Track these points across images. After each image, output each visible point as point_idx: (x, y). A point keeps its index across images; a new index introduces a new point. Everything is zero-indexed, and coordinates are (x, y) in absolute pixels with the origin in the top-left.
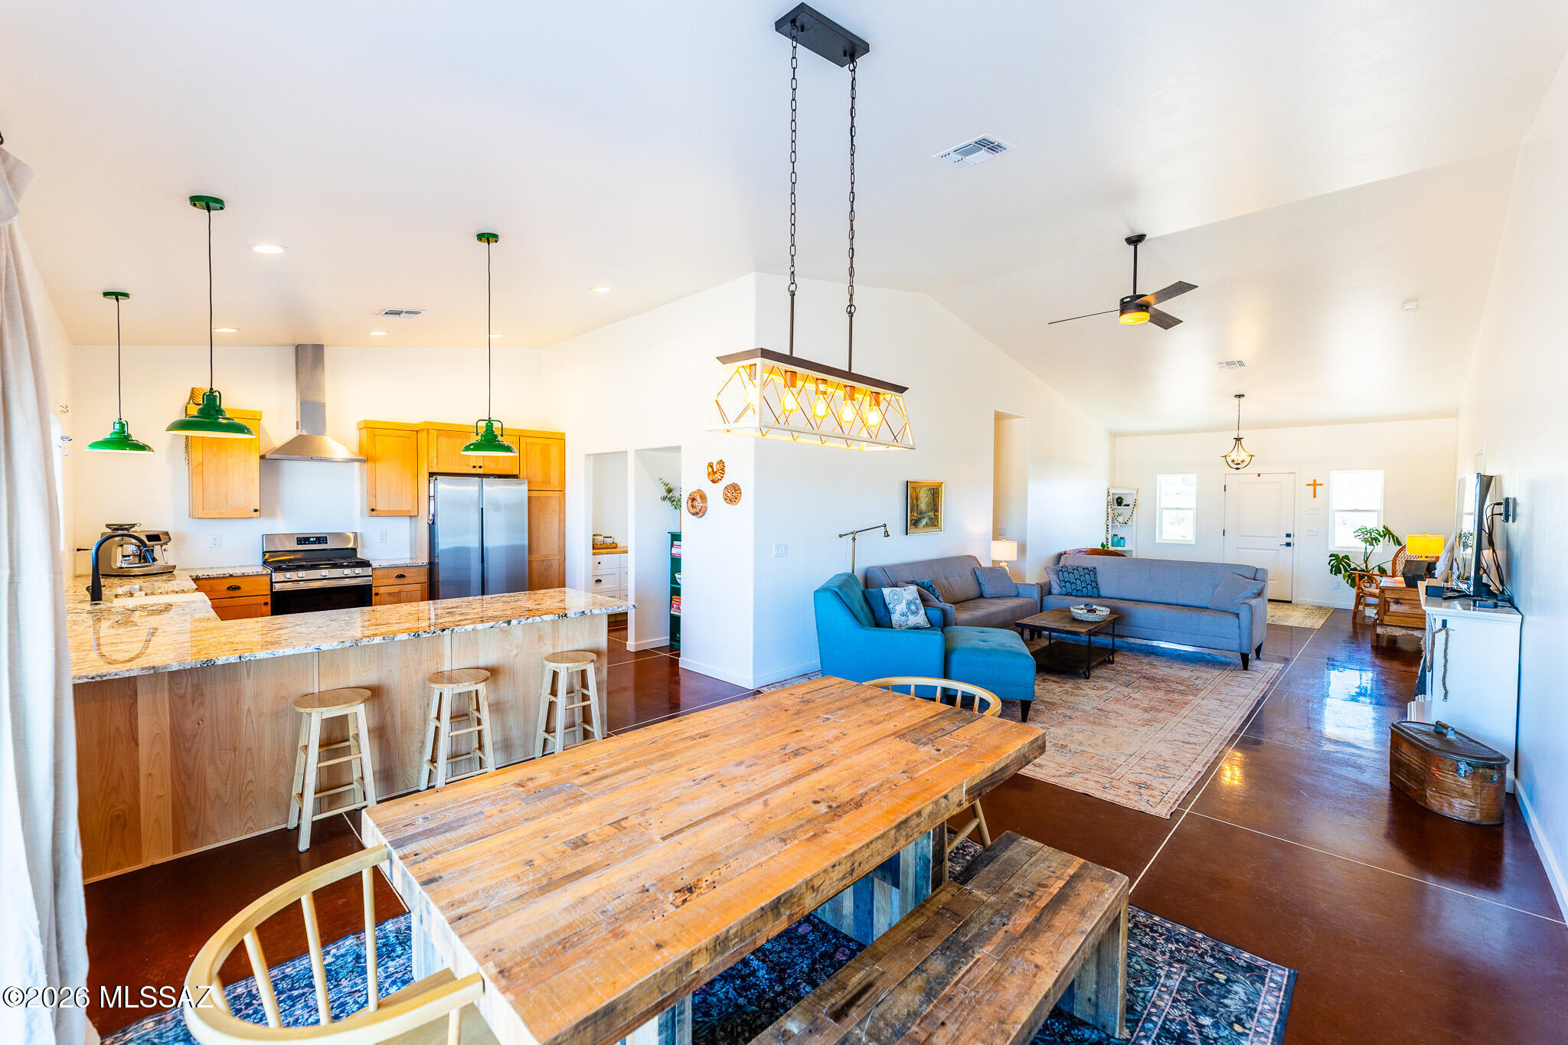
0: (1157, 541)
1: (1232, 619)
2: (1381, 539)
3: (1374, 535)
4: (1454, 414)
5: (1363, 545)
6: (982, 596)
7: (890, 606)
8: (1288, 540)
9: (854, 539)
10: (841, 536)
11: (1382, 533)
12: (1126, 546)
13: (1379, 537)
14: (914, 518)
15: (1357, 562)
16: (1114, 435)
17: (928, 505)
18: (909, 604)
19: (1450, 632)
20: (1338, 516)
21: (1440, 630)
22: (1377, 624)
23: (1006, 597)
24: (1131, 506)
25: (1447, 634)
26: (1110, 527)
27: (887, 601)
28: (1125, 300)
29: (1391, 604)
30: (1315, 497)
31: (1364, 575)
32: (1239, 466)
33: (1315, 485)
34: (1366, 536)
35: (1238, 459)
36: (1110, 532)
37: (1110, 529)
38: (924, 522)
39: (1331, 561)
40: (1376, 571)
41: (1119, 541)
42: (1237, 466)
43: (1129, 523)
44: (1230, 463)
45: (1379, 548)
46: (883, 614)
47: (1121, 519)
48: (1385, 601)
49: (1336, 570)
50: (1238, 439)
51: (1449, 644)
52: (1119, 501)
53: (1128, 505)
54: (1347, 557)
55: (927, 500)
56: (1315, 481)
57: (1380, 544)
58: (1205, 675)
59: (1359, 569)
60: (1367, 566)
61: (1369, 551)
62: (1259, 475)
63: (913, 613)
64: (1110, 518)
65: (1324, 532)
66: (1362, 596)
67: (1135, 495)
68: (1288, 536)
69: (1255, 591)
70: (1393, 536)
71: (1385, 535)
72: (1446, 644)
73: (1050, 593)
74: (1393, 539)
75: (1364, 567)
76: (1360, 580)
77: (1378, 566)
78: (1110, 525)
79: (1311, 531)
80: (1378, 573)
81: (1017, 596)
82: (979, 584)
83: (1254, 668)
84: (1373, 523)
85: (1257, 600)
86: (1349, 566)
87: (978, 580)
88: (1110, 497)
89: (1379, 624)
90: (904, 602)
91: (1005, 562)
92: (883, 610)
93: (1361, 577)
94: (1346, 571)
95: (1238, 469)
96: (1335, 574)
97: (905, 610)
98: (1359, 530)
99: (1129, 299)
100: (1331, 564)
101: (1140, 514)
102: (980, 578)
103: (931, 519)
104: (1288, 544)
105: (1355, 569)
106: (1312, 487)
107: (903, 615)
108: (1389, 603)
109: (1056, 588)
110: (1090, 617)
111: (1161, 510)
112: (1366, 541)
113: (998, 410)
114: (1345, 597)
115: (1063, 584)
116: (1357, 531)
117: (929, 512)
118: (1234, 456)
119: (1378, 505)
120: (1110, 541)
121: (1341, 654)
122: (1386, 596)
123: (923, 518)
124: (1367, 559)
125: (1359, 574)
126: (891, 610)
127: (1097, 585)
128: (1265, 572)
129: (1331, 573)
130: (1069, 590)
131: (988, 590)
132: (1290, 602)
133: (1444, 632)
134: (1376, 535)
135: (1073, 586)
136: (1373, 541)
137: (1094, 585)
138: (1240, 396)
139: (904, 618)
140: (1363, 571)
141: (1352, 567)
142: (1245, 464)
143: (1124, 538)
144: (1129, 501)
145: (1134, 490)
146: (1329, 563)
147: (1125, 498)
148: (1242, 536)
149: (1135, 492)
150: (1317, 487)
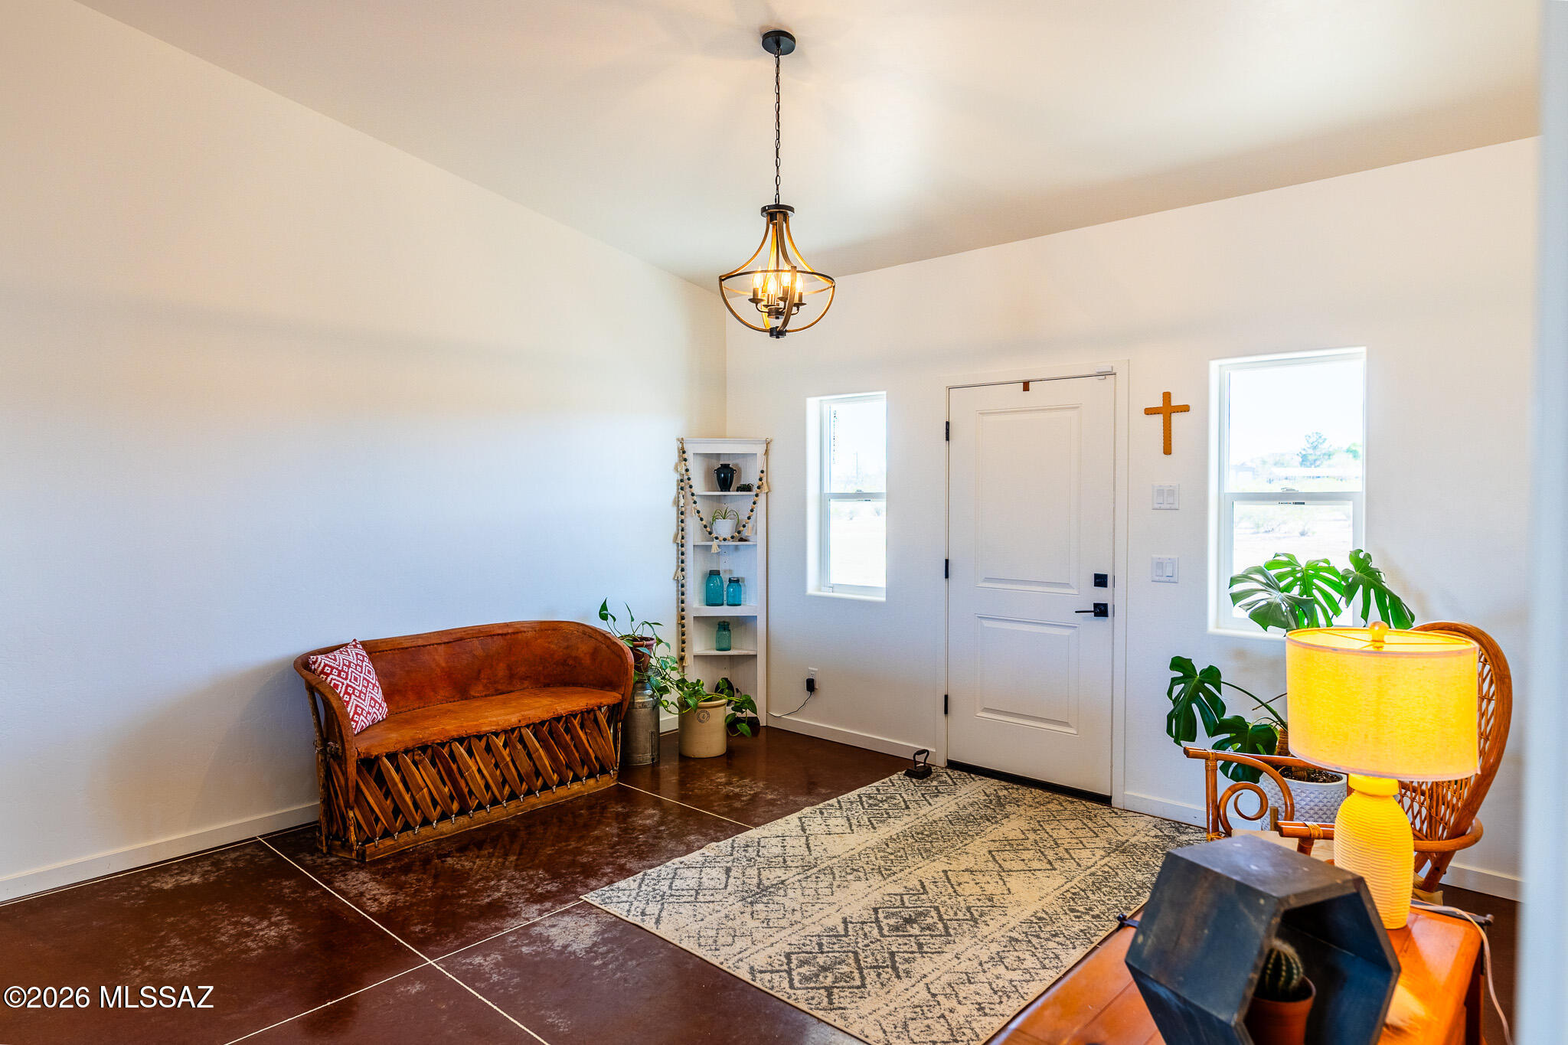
0: (813, 592)
8: (1101, 595)
12: (744, 603)
20: (1237, 515)
24: (755, 490)
26: (690, 549)
30: (1170, 451)
33: (1167, 409)
36: (692, 564)
37: (691, 557)
39: (1174, 681)
41: (725, 589)
43: (748, 540)
47: (728, 528)
49: (1181, 722)
52: (725, 476)
53: (747, 488)
54: (1212, 675)
56: (1167, 396)
59: (1253, 723)
62: (1026, 386)
64: (691, 525)
67: (760, 458)
68: (1101, 581)
70: (1381, 589)
71: (1355, 588)
74: (1382, 604)
78: (691, 544)
79: (1159, 565)
86: (1216, 709)
88: (695, 464)
100: (1174, 696)
101: (776, 513)
104: (1101, 610)
105: (1238, 727)
106: (1158, 420)
132: (1107, 801)
143: (738, 581)
144: (750, 476)
145: (755, 442)
146: (1170, 693)
147: (740, 469)
148: (987, 580)
149: (759, 450)
150: (1174, 416)
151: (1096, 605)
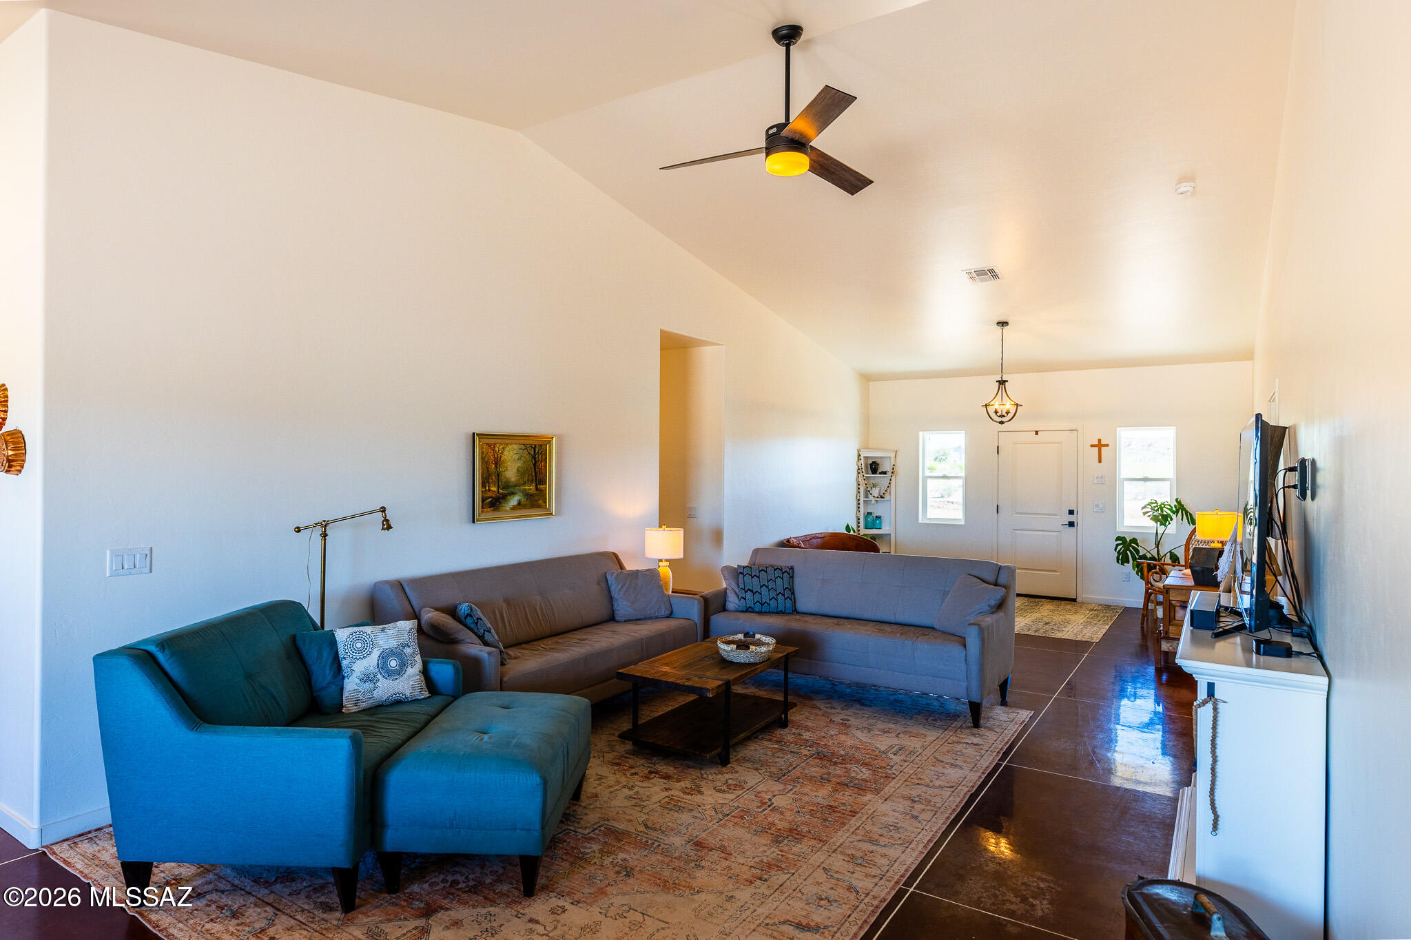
0: (920, 521)
1: (956, 649)
2: (1174, 516)
3: (1166, 511)
4: (1248, 355)
5: (1153, 524)
6: (612, 618)
7: (345, 663)
8: (1072, 518)
9: (324, 535)
10: (298, 530)
11: (1174, 509)
12: (883, 527)
13: (1171, 514)
14: (489, 494)
15: (1147, 548)
16: (867, 378)
17: (521, 472)
18: (384, 657)
19: (1221, 706)
20: (1128, 486)
21: (1204, 703)
22: (1161, 638)
23: (651, 618)
24: (889, 474)
25: (1215, 709)
26: (861, 502)
27: (341, 652)
28: (770, 132)
29: (1177, 609)
30: (1100, 461)
31: (1155, 566)
32: (1003, 419)
33: (1100, 445)
34: (1156, 513)
35: (1002, 409)
36: (862, 509)
37: (862, 506)
38: (514, 501)
39: (1117, 545)
40: (1168, 560)
41: (873, 521)
42: (1000, 419)
43: (887, 497)
44: (993, 415)
45: (1172, 528)
46: (329, 678)
47: (875, 492)
48: (1170, 604)
49: (1123, 559)
50: (1002, 383)
51: (1220, 729)
52: (874, 467)
53: (885, 473)
54: (1134, 541)
55: (519, 464)
56: (1100, 440)
57: (1174, 523)
58: (913, 743)
59: (1149, 556)
60: (1158, 551)
61: (1160, 532)
62: (1037, 433)
63: (390, 674)
64: (862, 490)
65: (1109, 506)
66: (1151, 593)
67: (893, 459)
68: (1071, 512)
69: (993, 603)
70: (1187, 512)
71: (1177, 512)
72: (1214, 728)
73: (724, 609)
74: (1187, 516)
75: (1154, 553)
76: (1149, 571)
77: (1170, 552)
78: (862, 499)
79: (1097, 506)
80: (1170, 562)
81: (670, 616)
82: (611, 599)
83: (990, 723)
84: (1165, 496)
85: (995, 616)
86: (1138, 552)
87: (609, 592)
88: (862, 461)
89: (1164, 638)
90: (376, 654)
91: (666, 560)
92: (328, 673)
93: (1150, 568)
94: (1134, 559)
95: (1002, 423)
96: (1122, 564)
97: (373, 669)
98: (1149, 505)
99: (775, 130)
100: (1117, 550)
101: (900, 484)
102: (612, 588)
103: (528, 496)
104: (1071, 524)
105: (1144, 557)
106: (1097, 449)
107: (368, 678)
108: (1175, 607)
109: (733, 602)
110: (742, 657)
111: (925, 479)
112: (1155, 519)
113: (665, 329)
114: (1132, 592)
115: (742, 594)
116: (1145, 507)
117: (524, 484)
118: (996, 405)
119: (1170, 472)
120: (862, 521)
121: (1130, 669)
122: (1171, 598)
123: (513, 494)
124: (1159, 542)
125: (1149, 565)
126: (346, 672)
127: (793, 593)
128: (1011, 571)
129: (1118, 562)
130: (750, 604)
131: (623, 608)
132: (1074, 600)
133: (1210, 706)
134: (1169, 512)
135: (757, 598)
136: (1164, 519)
137: (787, 594)
138: (1003, 324)
139: (368, 685)
140: (1153, 558)
141: (1140, 554)
142: (1010, 416)
143: (880, 517)
144: (886, 466)
145: (891, 451)
146: (1115, 550)
147: (880, 464)
148: (1018, 513)
149: (892, 455)
150: (1102, 448)
151: (1069, 522)
